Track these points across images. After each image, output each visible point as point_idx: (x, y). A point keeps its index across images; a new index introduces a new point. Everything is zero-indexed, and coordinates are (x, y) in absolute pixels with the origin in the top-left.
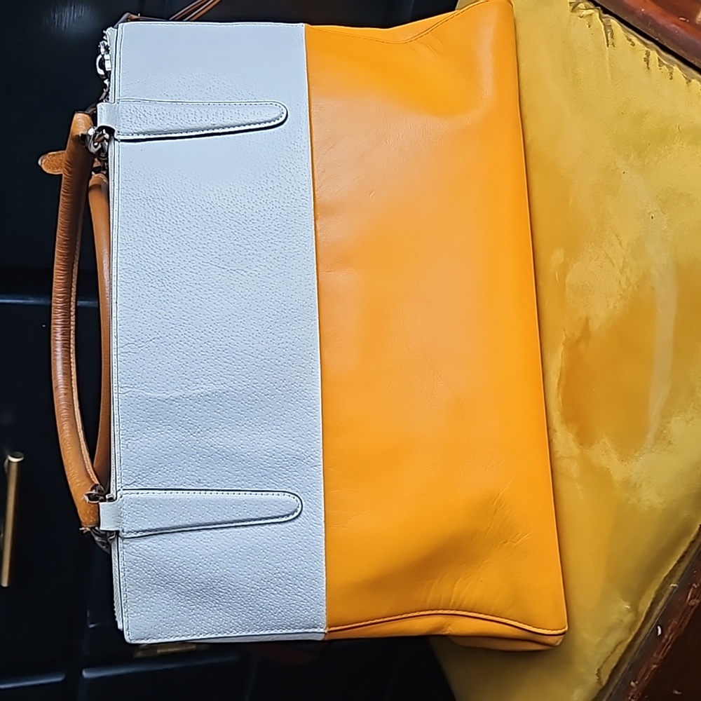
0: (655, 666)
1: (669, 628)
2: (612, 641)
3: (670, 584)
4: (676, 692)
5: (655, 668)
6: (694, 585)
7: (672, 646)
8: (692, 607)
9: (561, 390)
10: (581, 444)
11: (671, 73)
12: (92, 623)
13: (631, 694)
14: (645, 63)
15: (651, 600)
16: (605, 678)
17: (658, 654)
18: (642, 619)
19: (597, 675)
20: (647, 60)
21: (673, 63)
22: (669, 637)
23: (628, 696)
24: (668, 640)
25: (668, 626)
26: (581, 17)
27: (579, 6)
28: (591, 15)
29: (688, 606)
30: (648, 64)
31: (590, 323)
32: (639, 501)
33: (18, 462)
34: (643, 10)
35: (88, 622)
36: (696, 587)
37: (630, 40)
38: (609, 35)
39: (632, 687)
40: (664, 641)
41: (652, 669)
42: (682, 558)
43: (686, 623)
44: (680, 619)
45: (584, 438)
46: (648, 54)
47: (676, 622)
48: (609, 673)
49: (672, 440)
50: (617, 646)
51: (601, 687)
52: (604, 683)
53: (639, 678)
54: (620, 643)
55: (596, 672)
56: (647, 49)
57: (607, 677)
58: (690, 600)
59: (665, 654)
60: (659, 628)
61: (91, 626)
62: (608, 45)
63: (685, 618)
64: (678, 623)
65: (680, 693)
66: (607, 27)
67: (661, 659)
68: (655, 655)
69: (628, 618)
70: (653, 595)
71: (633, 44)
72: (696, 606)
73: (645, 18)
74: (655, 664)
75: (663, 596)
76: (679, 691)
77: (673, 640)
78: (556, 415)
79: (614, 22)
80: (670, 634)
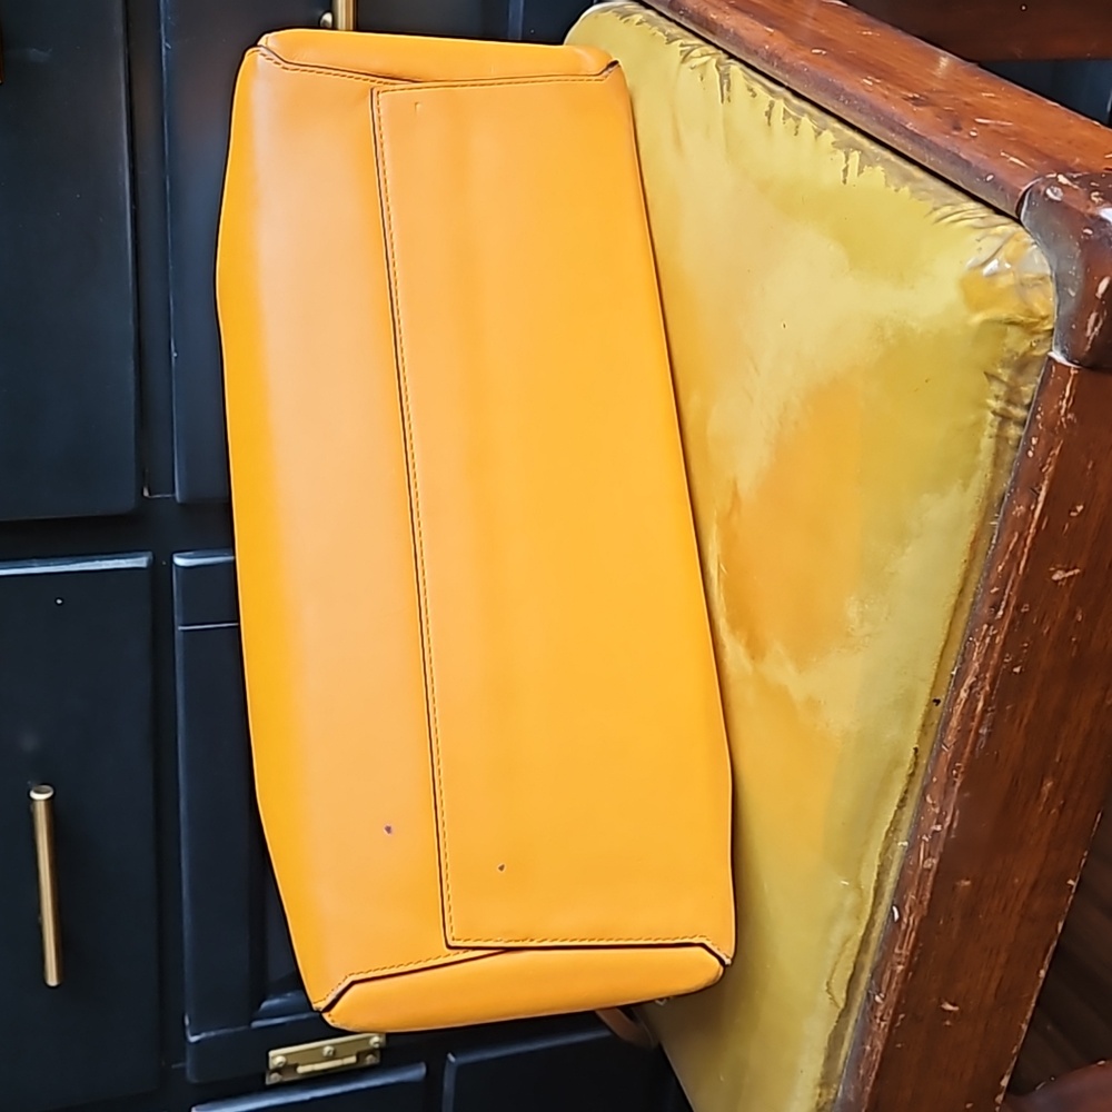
0: (900, 968)
1: (907, 907)
2: (836, 938)
3: (897, 842)
4: (948, 1007)
5: (902, 971)
6: (924, 838)
7: (917, 934)
8: (929, 870)
9: (722, 587)
10: (753, 658)
11: (797, 127)
12: (193, 1035)
13: (879, 1014)
14: (766, 118)
15: (876, 869)
16: (841, 997)
17: (901, 948)
18: (871, 900)
19: (828, 991)
20: (768, 115)
21: (802, 111)
22: (909, 921)
23: (876, 1017)
24: (908, 925)
25: (905, 904)
26: (692, 68)
27: (692, 54)
28: (705, 63)
29: (924, 870)
30: (769, 118)
31: (739, 486)
32: (827, 725)
33: (47, 800)
34: (767, 47)
35: (188, 1033)
36: (927, 840)
37: (751, 90)
38: (725, 87)
39: (878, 1004)
40: (903, 927)
41: (898, 971)
42: (903, 801)
43: (928, 895)
44: (918, 891)
45: (755, 649)
46: (771, 105)
47: (913, 897)
48: (845, 987)
49: (849, 630)
50: (844, 944)
51: (839, 1010)
52: (842, 1005)
53: (884, 989)
54: (848, 939)
55: (826, 988)
56: (771, 98)
57: (844, 995)
58: (923, 862)
59: (910, 947)
60: (895, 909)
61: (193, 1039)
62: (722, 101)
63: (924, 889)
64: (917, 897)
65: (956, 1009)
66: (725, 77)
67: (906, 957)
68: (897, 951)
69: (850, 900)
70: (877, 862)
71: (754, 95)
72: (935, 868)
73: (771, 57)
74: (899, 963)
75: (892, 862)
76: (954, 1005)
77: (916, 923)
78: (722, 623)
79: (736, 68)
80: (910, 915)
